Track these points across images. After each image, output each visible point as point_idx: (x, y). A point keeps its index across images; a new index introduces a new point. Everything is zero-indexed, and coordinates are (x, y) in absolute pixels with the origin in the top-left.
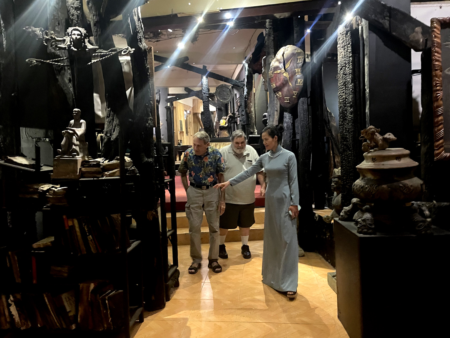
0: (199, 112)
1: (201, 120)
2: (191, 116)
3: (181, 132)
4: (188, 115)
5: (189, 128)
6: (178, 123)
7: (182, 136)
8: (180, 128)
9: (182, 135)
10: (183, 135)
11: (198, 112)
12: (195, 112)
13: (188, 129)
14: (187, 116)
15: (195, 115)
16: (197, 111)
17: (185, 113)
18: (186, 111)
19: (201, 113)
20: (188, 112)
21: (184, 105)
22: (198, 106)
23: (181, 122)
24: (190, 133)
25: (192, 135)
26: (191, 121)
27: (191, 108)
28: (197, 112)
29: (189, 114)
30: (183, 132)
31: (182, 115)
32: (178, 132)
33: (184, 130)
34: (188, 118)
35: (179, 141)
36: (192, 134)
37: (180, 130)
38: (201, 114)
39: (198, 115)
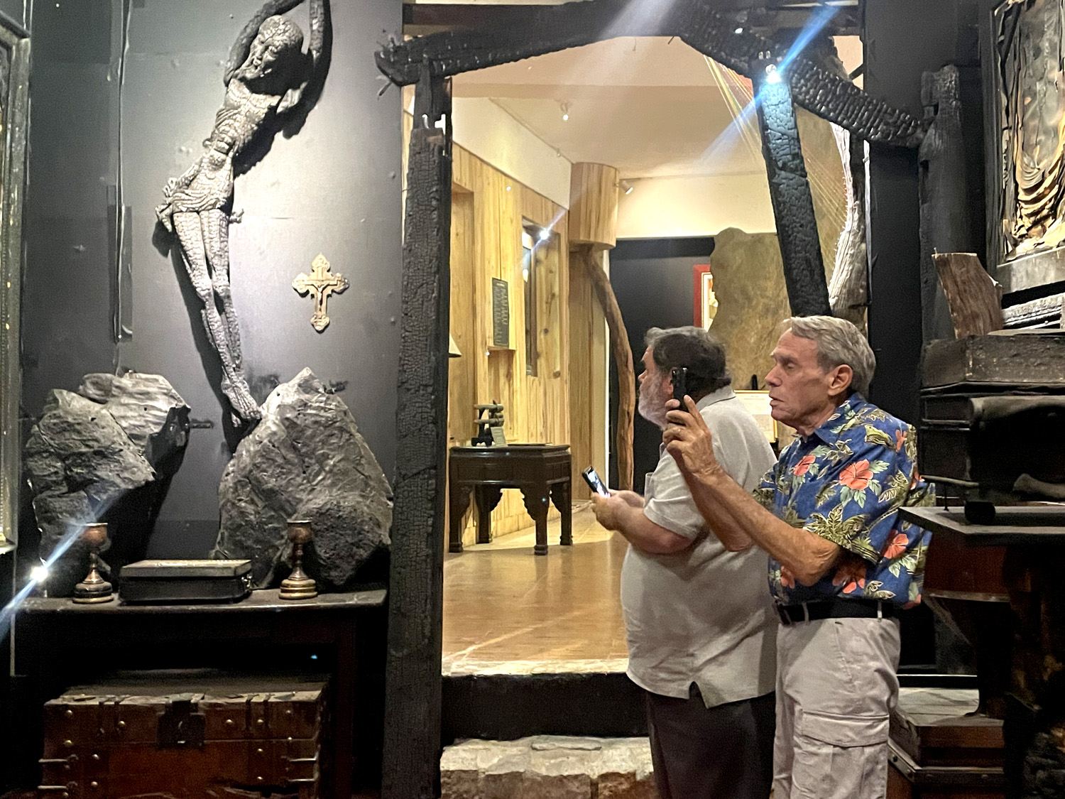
0: (606, 241)
1: (609, 288)
2: (559, 262)
3: (494, 355)
4: (542, 255)
5: (546, 331)
6: (484, 296)
7: (502, 380)
8: (490, 331)
9: (502, 371)
10: (509, 376)
11: (599, 240)
12: (582, 238)
13: (541, 337)
14: (537, 261)
15: (581, 254)
16: (596, 235)
17: (526, 239)
18: (532, 230)
19: (614, 245)
20: (544, 235)
21: (527, 187)
22: (599, 206)
23: (500, 288)
24: (547, 360)
25: (557, 375)
26: (556, 290)
27: (562, 214)
28: (592, 239)
29: (549, 246)
30: (511, 354)
31: (508, 247)
32: (479, 350)
33: (517, 340)
34: (542, 270)
35: (486, 416)
36: (558, 369)
37: (491, 343)
38: (613, 252)
39: (596, 255)
